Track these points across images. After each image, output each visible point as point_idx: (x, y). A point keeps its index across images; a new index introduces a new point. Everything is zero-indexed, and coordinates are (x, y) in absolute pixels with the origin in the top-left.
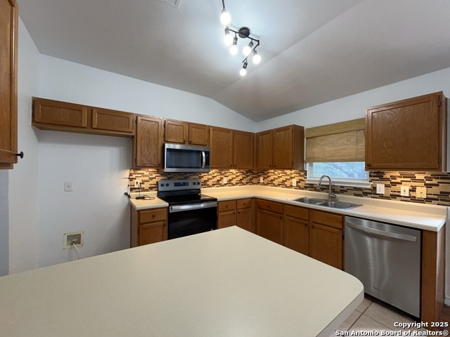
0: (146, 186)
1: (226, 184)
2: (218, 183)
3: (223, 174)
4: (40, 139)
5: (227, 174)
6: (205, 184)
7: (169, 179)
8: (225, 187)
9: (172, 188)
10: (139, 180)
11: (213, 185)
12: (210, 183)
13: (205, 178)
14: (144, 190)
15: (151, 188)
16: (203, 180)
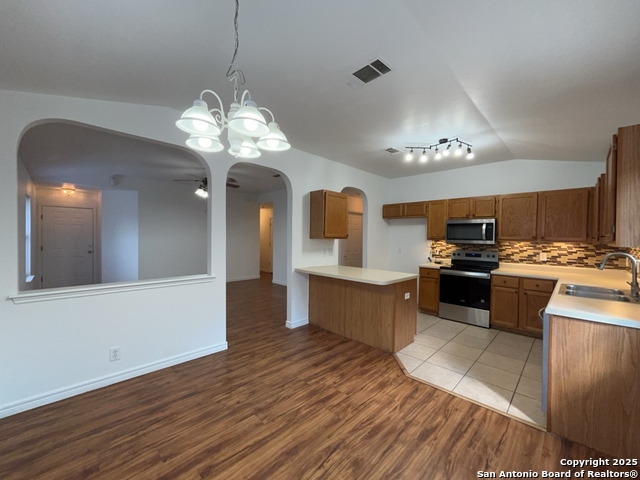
0: (444, 254)
1: (544, 262)
2: (530, 259)
3: (540, 249)
4: (389, 224)
5: (548, 249)
6: (508, 258)
7: (464, 249)
8: (544, 266)
9: (463, 258)
10: (438, 249)
11: (521, 261)
12: (514, 257)
13: (509, 252)
14: (441, 257)
15: (447, 256)
16: (504, 253)
